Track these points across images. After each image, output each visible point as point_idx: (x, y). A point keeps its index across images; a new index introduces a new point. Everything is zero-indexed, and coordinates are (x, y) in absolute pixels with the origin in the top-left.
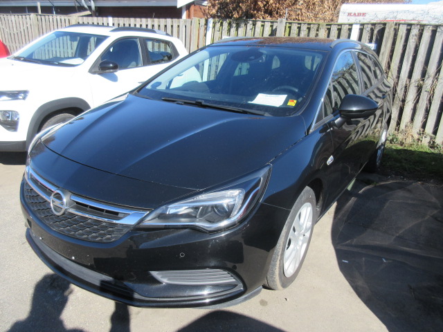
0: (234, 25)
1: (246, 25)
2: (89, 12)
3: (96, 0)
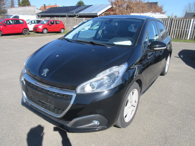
2: (77, 17)
3: (79, 14)
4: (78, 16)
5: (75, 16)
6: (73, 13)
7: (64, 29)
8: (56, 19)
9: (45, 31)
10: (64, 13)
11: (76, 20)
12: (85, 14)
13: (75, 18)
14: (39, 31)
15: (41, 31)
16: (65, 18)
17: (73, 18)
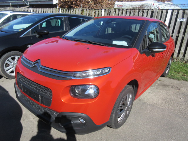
0: (67, 10)
1: (71, 10)
3: (29, 2)
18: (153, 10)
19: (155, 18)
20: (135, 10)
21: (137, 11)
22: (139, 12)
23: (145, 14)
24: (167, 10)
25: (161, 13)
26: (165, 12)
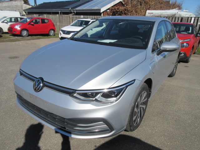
2: (73, 14)
3: (76, 10)
4: (74, 12)
5: (71, 13)
6: (67, 9)
7: (54, 31)
8: (45, 16)
9: (25, 33)
10: (57, 8)
11: (71, 18)
12: (83, 10)
13: (71, 15)
14: (15, 33)
15: (18, 33)
16: (58, 15)
17: (67, 16)
18: (182, 17)
19: (184, 22)
20: (170, 17)
21: (171, 18)
22: (172, 19)
23: (177, 20)
24: (192, 17)
25: (187, 19)
26: (190, 19)
